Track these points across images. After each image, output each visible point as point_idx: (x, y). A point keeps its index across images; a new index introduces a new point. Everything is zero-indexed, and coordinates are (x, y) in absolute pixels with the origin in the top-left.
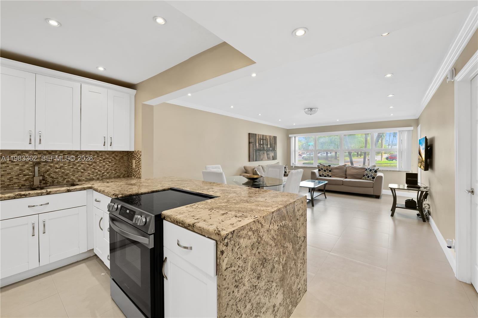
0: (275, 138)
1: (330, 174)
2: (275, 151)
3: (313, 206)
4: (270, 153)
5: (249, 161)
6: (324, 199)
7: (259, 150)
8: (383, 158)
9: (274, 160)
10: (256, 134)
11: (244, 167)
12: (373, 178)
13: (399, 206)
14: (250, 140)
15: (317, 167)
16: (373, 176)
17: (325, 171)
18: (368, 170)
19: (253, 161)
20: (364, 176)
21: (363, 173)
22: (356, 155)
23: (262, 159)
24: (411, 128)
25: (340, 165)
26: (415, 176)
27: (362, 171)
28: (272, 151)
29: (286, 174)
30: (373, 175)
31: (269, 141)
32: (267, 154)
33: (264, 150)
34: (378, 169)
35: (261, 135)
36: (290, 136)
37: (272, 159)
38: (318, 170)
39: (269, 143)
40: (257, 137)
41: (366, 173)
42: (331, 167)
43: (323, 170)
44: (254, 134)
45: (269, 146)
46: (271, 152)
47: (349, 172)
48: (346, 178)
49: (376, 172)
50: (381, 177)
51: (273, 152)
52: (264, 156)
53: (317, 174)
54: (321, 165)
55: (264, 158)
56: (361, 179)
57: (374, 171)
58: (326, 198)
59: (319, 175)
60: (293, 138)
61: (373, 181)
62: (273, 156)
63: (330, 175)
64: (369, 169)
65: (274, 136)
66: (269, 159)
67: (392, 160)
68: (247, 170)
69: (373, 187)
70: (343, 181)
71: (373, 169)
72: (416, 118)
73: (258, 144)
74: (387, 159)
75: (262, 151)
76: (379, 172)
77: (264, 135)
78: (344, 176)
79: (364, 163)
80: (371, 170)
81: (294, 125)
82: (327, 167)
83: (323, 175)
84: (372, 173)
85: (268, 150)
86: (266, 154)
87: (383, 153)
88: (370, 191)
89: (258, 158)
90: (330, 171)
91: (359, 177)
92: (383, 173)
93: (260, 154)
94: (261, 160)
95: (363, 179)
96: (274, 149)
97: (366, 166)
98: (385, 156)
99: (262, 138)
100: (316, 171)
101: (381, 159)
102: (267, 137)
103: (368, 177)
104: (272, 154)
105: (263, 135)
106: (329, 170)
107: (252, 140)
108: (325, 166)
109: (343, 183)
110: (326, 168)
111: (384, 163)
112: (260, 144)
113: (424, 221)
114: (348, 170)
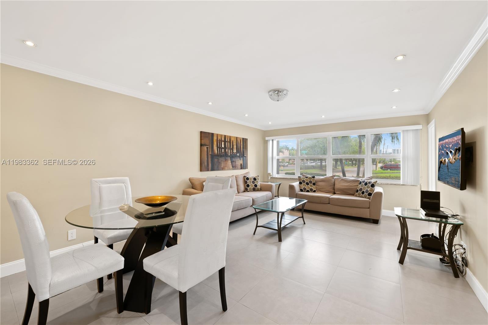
0: (245, 141)
1: (314, 188)
2: (245, 158)
3: (280, 240)
4: (237, 160)
5: (201, 171)
6: (301, 226)
7: (218, 155)
8: (377, 168)
9: (243, 169)
10: (213, 134)
11: (190, 180)
12: (370, 194)
13: (411, 247)
14: (202, 141)
15: (298, 178)
16: (369, 192)
17: (307, 184)
18: (362, 183)
19: (208, 170)
20: (357, 191)
21: (356, 187)
22: (351, 164)
23: (223, 168)
24: (419, 127)
25: (327, 176)
26: (436, 195)
27: (354, 185)
28: (239, 157)
29: (256, 188)
30: (370, 190)
31: (235, 144)
32: (232, 162)
33: (226, 156)
34: (376, 182)
35: (221, 135)
36: (267, 138)
37: (240, 167)
38: (298, 183)
39: (235, 147)
40: (215, 138)
41: (361, 187)
42: (315, 178)
43: (305, 183)
44: (209, 133)
45: (235, 151)
46: (239, 159)
47: (338, 185)
48: (335, 193)
49: (373, 186)
50: (380, 194)
51: (242, 159)
52: (226, 164)
53: (297, 188)
54: (303, 176)
55: (226, 166)
56: (353, 195)
57: (370, 185)
58: (305, 223)
59: (299, 190)
60: (271, 142)
61: (369, 198)
62: (241, 164)
63: (314, 190)
64: (364, 182)
65: (243, 139)
66: (234, 168)
67: (387, 170)
68: (194, 184)
69: (369, 208)
70: (329, 198)
71: (369, 183)
72: (427, 114)
73: (216, 148)
74: (382, 168)
75: (223, 157)
76: (376, 186)
77: (227, 136)
78: (332, 190)
79: (358, 174)
80: (366, 184)
81: (270, 124)
82: (310, 178)
83: (305, 189)
84: (368, 187)
85: (233, 156)
86: (230, 161)
87: (378, 162)
88: (366, 214)
89: (216, 167)
90: (314, 184)
91: (352, 192)
92: (382, 187)
93: (220, 161)
94: (221, 169)
95: (356, 196)
96: (244, 155)
97: (360, 177)
98: (380, 165)
99: (223, 139)
100: (296, 184)
101: (375, 168)
102: (232, 139)
103: (363, 193)
104: (239, 162)
105: (225, 136)
106: (313, 182)
107: (206, 141)
108: (307, 177)
109: (329, 201)
110: (309, 180)
111: (379, 172)
112: (219, 148)
113: (456, 276)
114: (336, 183)
